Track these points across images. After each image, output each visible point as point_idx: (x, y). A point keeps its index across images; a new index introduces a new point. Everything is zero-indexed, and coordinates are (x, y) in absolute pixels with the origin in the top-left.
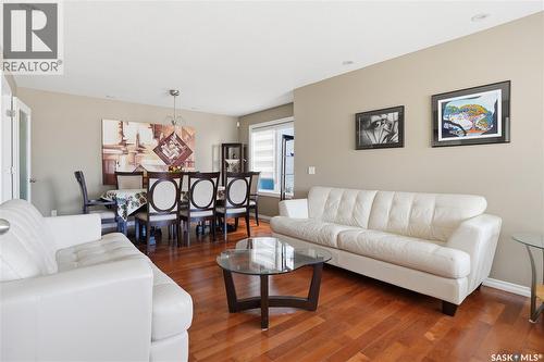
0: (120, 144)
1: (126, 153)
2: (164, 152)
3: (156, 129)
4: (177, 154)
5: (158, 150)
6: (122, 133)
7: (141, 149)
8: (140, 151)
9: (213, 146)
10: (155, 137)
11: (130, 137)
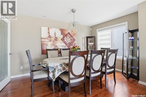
0: (48, 37)
1: (50, 41)
2: (65, 40)
3: (62, 31)
4: (70, 41)
5: (63, 39)
6: (49, 32)
7: (56, 39)
8: (56, 40)
9: (83, 38)
10: (62, 34)
11: (52, 34)
